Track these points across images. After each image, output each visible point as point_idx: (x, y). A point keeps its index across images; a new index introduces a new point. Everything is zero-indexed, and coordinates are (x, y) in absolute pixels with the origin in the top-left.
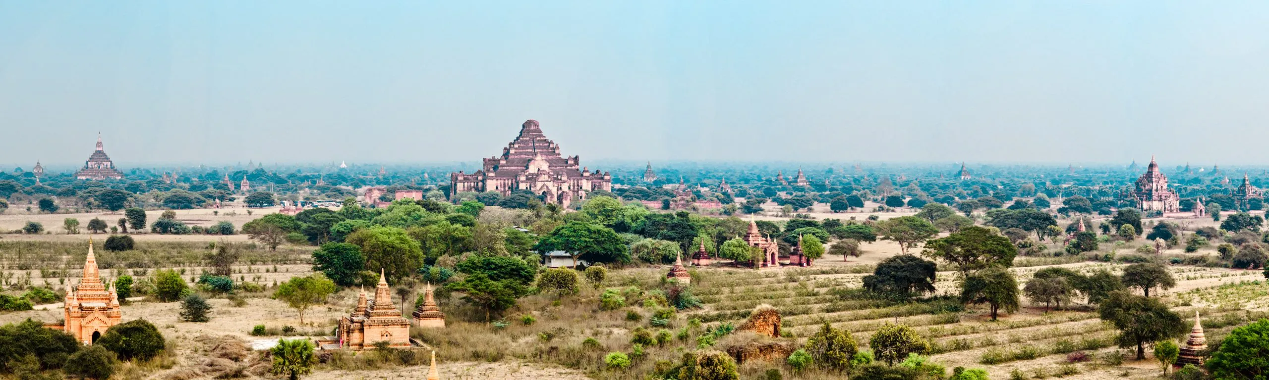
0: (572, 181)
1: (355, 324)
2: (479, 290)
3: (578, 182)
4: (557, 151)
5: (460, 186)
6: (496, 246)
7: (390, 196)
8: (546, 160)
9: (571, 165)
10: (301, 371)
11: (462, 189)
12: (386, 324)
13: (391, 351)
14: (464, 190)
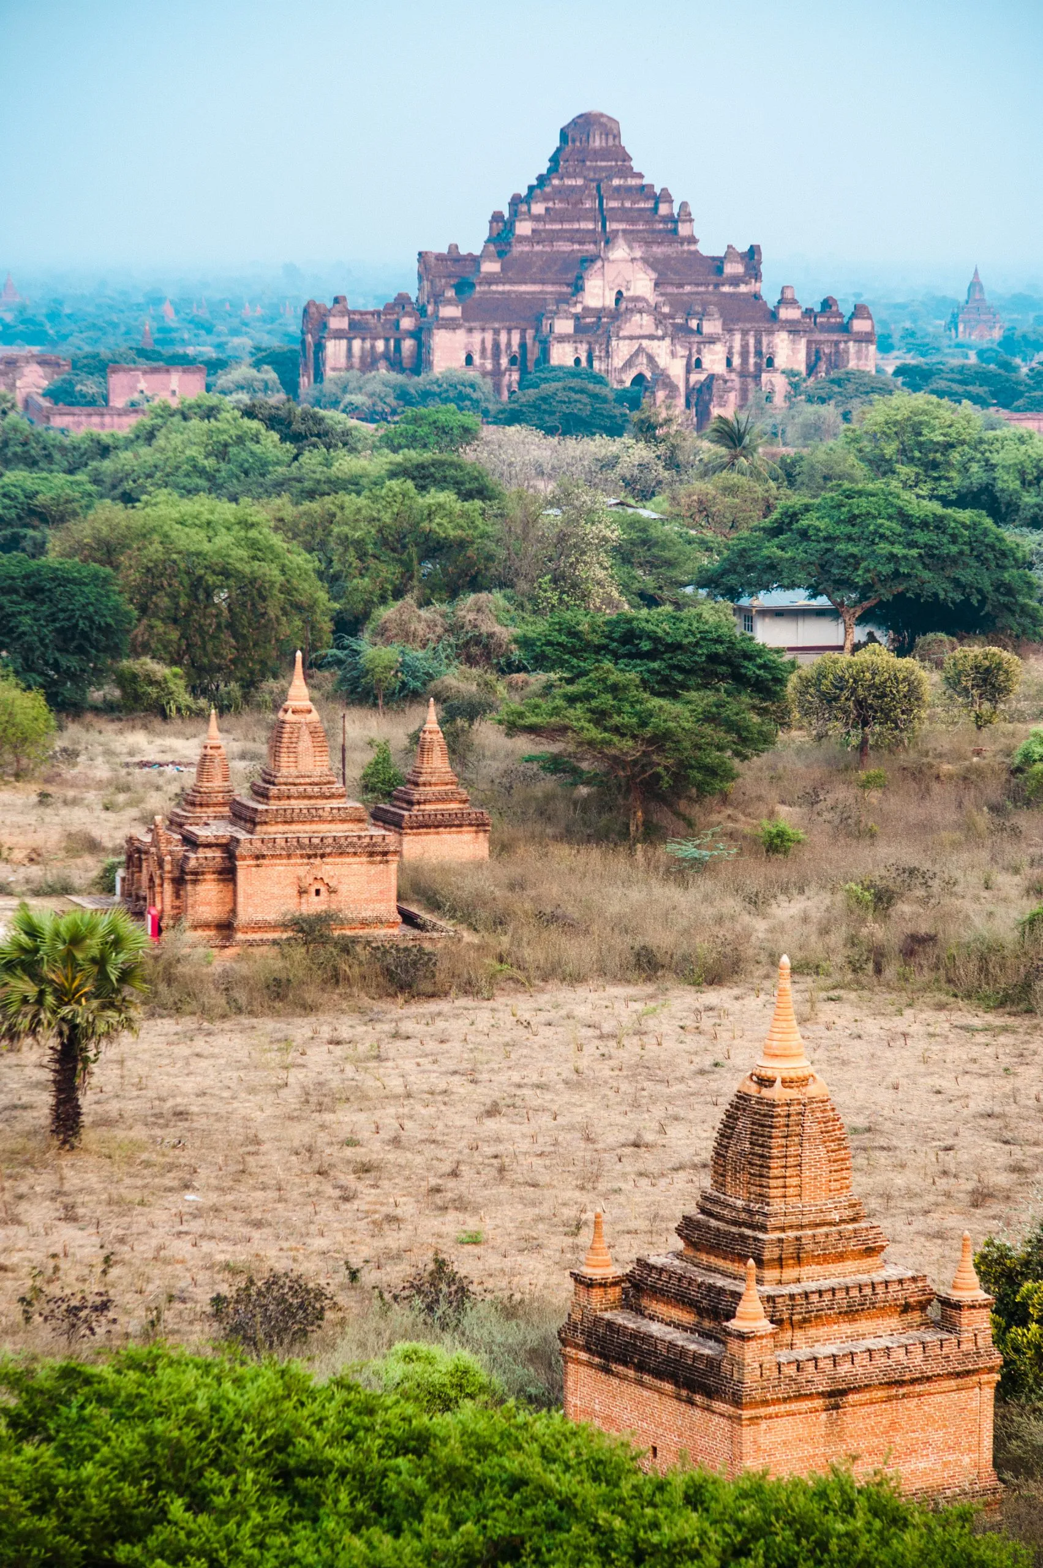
0: (738, 337)
1: (202, 853)
2: (617, 730)
3: (758, 342)
4: (683, 230)
5: (334, 350)
6: (581, 572)
7: (89, 386)
8: (644, 260)
9: (735, 281)
10: (102, 1027)
11: (342, 361)
12: (315, 852)
13: (346, 947)
14: (350, 367)
